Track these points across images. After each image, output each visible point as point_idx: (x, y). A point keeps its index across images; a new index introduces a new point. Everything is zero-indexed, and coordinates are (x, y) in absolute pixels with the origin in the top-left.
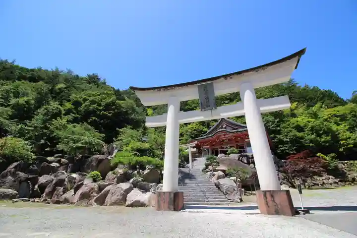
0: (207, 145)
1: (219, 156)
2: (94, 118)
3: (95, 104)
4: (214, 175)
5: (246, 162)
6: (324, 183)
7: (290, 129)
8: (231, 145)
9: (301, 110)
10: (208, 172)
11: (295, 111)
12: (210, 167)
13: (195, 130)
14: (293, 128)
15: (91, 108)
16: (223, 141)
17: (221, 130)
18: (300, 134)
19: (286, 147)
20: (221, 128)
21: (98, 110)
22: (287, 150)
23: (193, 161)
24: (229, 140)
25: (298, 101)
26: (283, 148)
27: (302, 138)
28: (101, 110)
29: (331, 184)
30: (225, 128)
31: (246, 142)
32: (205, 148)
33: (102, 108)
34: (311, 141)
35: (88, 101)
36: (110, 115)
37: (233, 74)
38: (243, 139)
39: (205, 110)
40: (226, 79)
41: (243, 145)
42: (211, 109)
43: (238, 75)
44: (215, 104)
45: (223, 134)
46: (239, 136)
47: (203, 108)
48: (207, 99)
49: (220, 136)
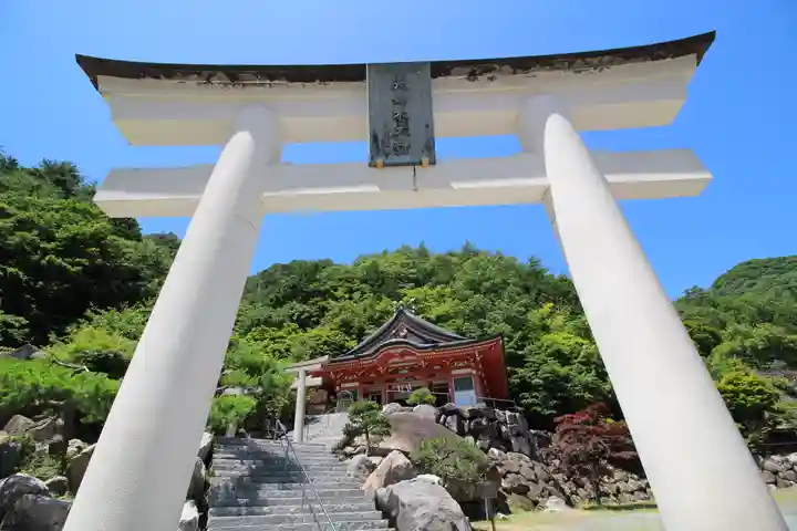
0: (353, 381)
1: (385, 408)
2: (10, 270)
3: (30, 230)
4: (373, 468)
5: (455, 428)
6: (618, 490)
7: (543, 356)
8: (416, 384)
9: (559, 320)
10: (350, 455)
11: (549, 322)
12: (359, 440)
13: (325, 343)
14: (549, 356)
15: (15, 239)
16: (396, 371)
17: (394, 340)
18: (563, 371)
19: (536, 397)
20: (395, 335)
21: (36, 248)
22: (538, 405)
23: (306, 422)
24: (411, 369)
25: (554, 302)
26: (530, 401)
27: (567, 379)
28: (45, 252)
29: (632, 493)
30: (405, 337)
31: (453, 376)
32: (347, 388)
33: (52, 245)
34: (586, 387)
35: (12, 219)
36: (74, 269)
37: (502, 62)
38: (446, 369)
39: (385, 165)
40: (473, 80)
41: (447, 384)
42: (414, 164)
43: (515, 73)
44: (429, 148)
45: (400, 350)
46: (439, 361)
47: (378, 154)
48: (402, 121)
49: (392, 356)
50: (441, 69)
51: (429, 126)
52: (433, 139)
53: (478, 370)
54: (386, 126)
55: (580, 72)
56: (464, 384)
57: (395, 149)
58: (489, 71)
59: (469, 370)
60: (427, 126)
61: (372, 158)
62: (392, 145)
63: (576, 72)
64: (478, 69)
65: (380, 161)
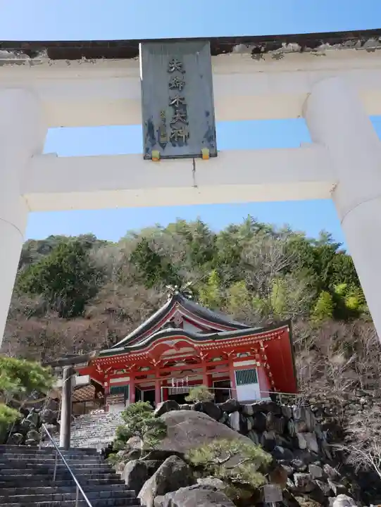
5: (237, 426)
16: (172, 363)
17: (169, 329)
20: (170, 324)
24: (190, 361)
30: (181, 326)
31: (235, 368)
32: (117, 384)
37: (289, 39)
38: (227, 361)
39: (161, 158)
40: (258, 59)
41: (228, 377)
42: (193, 156)
43: (302, 51)
44: (210, 137)
45: (176, 341)
46: (220, 353)
47: (153, 145)
48: (180, 107)
49: (168, 348)
50: (221, 46)
51: (209, 114)
52: (214, 128)
53: (263, 361)
54: (162, 114)
55: (373, 50)
56: (247, 377)
57: (172, 140)
58: (275, 48)
59: (252, 362)
60: (208, 114)
61: (147, 150)
62: (169, 135)
63: (369, 51)
64: (263, 46)
65: (156, 153)
